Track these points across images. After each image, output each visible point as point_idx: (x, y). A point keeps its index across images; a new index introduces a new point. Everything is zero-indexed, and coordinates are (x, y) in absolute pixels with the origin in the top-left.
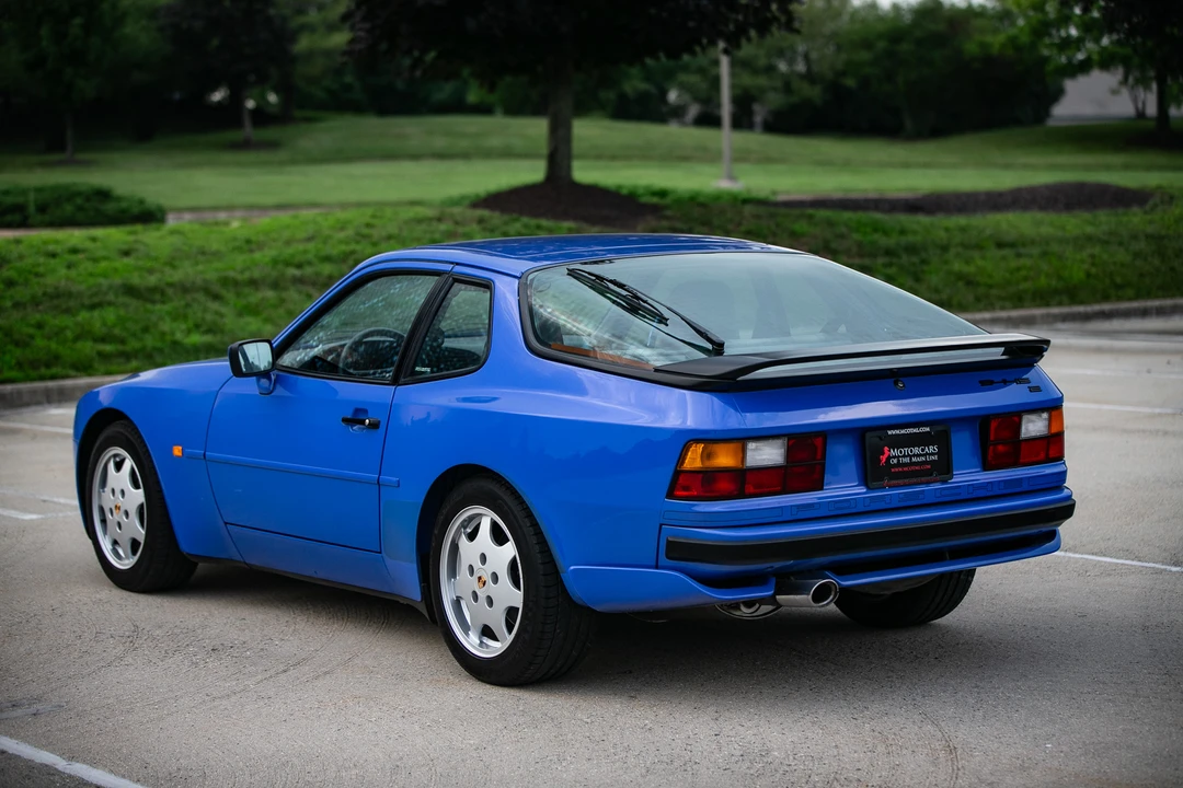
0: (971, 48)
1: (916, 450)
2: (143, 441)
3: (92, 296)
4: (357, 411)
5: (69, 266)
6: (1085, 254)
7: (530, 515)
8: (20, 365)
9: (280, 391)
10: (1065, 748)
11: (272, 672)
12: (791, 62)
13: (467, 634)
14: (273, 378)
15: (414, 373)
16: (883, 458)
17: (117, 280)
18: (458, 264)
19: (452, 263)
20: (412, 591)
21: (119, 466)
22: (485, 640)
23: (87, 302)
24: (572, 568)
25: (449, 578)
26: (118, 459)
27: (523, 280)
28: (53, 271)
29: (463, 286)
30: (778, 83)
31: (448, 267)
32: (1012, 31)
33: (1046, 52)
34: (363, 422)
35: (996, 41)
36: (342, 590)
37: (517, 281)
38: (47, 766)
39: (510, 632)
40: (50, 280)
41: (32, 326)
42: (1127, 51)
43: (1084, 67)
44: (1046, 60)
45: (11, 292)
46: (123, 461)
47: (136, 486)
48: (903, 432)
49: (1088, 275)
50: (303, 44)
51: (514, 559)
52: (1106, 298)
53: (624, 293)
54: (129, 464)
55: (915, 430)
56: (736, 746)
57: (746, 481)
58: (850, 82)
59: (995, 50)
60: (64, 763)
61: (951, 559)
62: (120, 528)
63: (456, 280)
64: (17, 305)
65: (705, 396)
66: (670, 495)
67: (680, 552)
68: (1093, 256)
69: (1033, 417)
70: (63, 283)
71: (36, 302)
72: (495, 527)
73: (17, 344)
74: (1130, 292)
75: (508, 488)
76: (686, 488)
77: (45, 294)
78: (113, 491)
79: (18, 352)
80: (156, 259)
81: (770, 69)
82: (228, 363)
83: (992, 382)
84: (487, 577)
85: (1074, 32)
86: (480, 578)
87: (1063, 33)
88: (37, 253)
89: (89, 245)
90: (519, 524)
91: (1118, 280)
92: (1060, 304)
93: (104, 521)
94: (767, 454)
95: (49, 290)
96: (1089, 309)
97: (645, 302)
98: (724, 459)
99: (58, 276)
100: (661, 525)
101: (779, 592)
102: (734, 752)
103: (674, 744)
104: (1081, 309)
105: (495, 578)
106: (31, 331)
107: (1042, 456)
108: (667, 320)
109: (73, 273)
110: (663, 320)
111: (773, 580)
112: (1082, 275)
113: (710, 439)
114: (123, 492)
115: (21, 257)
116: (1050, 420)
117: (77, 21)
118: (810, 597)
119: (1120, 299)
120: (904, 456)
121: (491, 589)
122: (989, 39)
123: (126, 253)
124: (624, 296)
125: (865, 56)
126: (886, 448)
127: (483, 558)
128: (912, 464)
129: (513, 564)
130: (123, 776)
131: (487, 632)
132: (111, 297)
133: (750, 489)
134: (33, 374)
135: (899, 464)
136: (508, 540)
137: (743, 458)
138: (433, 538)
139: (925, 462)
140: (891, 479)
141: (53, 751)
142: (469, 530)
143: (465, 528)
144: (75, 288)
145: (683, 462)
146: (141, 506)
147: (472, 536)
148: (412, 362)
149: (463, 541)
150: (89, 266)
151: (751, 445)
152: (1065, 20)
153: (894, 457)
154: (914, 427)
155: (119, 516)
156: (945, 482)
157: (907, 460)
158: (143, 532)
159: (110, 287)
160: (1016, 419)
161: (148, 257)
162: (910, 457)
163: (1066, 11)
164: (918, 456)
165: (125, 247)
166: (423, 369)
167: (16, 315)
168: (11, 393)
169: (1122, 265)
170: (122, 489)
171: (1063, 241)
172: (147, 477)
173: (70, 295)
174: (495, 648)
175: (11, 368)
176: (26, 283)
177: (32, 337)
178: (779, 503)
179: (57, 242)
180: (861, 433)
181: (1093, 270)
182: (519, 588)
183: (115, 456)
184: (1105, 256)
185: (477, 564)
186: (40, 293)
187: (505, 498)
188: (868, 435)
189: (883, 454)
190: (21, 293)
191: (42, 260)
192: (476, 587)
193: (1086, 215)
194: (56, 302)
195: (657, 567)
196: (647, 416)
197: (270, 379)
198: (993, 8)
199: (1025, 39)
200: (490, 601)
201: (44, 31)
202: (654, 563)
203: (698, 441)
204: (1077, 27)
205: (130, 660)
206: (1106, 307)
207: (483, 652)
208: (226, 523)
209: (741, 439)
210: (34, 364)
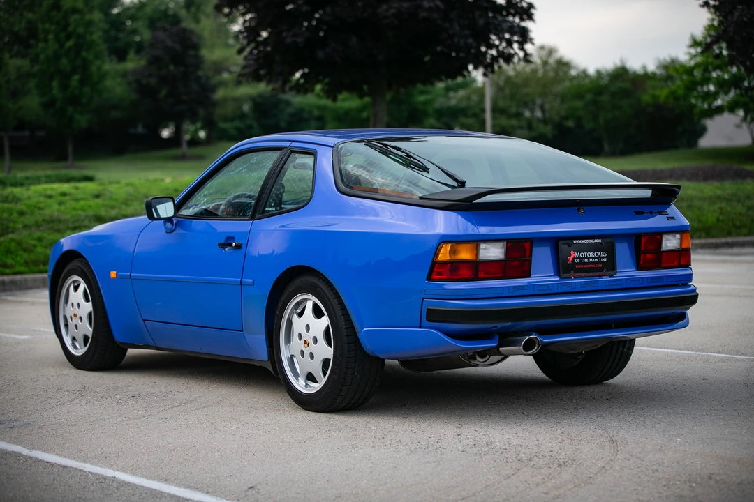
0: (646, 98)
1: (592, 254)
2: (92, 271)
3: (74, 222)
4: (228, 238)
5: (60, 204)
6: (716, 207)
7: (338, 297)
8: (26, 263)
9: (179, 231)
10: (688, 440)
11: (170, 407)
12: (532, 111)
13: (297, 380)
14: (175, 222)
15: (264, 211)
16: (571, 258)
17: (91, 213)
18: (294, 141)
19: (290, 141)
20: (262, 355)
21: (76, 289)
22: (309, 383)
23: (71, 225)
24: (365, 329)
25: (286, 344)
26: (76, 284)
27: (335, 148)
28: (50, 206)
29: (297, 155)
30: (524, 123)
31: (287, 144)
32: (673, 87)
33: (693, 101)
34: (231, 245)
35: (663, 94)
36: (219, 360)
37: (332, 149)
38: (16, 452)
39: (325, 375)
40: (47, 212)
41: (35, 239)
42: (746, 99)
43: (719, 110)
44: (694, 106)
45: (22, 219)
46: (79, 285)
47: (87, 301)
48: (583, 241)
49: (718, 220)
50: (220, 94)
51: (328, 327)
52: (729, 234)
53: (401, 154)
54: (83, 286)
55: (592, 241)
56: (471, 440)
57: (479, 270)
58: (570, 124)
59: (662, 99)
60: (27, 451)
61: (616, 328)
62: (77, 328)
63: (292, 152)
64: (26, 227)
65: (453, 214)
66: (429, 278)
67: (435, 316)
68: (721, 208)
69: (670, 237)
70: (56, 214)
71: (38, 225)
72: (316, 308)
73: (25, 250)
74: (745, 231)
75: (324, 281)
76: (440, 274)
77: (44, 220)
78: (73, 304)
79: (25, 255)
80: (116, 200)
81: (519, 115)
82: (146, 217)
83: (642, 213)
84: (310, 341)
85: (712, 88)
86: (305, 341)
87: (705, 89)
88: (40, 195)
89: (73, 191)
90: (332, 304)
91: (738, 223)
92: (700, 237)
93: (66, 325)
94: (493, 252)
95: (47, 218)
96: (718, 241)
97: (414, 158)
98: (465, 254)
99: (53, 209)
100: (423, 299)
101: (501, 345)
102: (469, 443)
103: (430, 439)
104: (713, 241)
105: (315, 340)
106: (34, 242)
107: (676, 263)
108: (428, 169)
109: (62, 208)
110: (425, 169)
111: (497, 337)
112: (714, 220)
113: (455, 241)
114: (79, 305)
115: (29, 198)
116: (681, 239)
117: (76, 77)
118: (522, 347)
119: (738, 235)
120: (584, 258)
121: (313, 348)
122: (657, 92)
123: (97, 196)
124: (401, 156)
125: (578, 104)
126: (572, 252)
127: (308, 328)
128: (589, 263)
129: (327, 331)
130: (65, 457)
131: (310, 377)
132: (86, 223)
133: (481, 275)
134: (34, 269)
135: (580, 263)
136: (324, 315)
137: (477, 254)
138: (276, 318)
139: (599, 263)
140: (576, 272)
141: (21, 445)
142: (299, 311)
143: (296, 310)
144: (63, 217)
145: (437, 256)
146: (90, 313)
147: (300, 315)
148: (263, 205)
149: (295, 318)
150: (73, 204)
151: (482, 246)
152: (707, 80)
153: (578, 258)
154: (591, 239)
155: (76, 321)
156: (611, 276)
157: (586, 260)
158: (91, 330)
159: (87, 217)
160: (659, 237)
161: (111, 198)
162: (589, 258)
163: (707, 75)
164: (594, 258)
165: (96, 193)
166: (271, 209)
167: (25, 233)
168: (20, 281)
169: (740, 214)
170: (78, 303)
171: (703, 199)
172: (94, 294)
173: (60, 221)
174: (315, 387)
175: (21, 265)
176: (32, 213)
177: (35, 246)
178: (502, 284)
179: (52, 189)
180: (554, 241)
181: (721, 217)
182: (331, 347)
183: (74, 282)
184: (729, 209)
185: (304, 332)
186: (41, 220)
187: (322, 287)
188: (560, 243)
189: (570, 255)
190: (28, 219)
191: (42, 199)
192: (303, 346)
193: (716, 184)
194: (51, 225)
195: (420, 327)
196: (417, 227)
197: (172, 222)
198: (661, 75)
199: (681, 92)
200: (312, 356)
201: (55, 84)
202: (419, 325)
203: (447, 242)
204: (714, 84)
205: (78, 402)
206: (729, 240)
207: (308, 390)
208: (144, 320)
209: (476, 241)
210: (36, 263)
